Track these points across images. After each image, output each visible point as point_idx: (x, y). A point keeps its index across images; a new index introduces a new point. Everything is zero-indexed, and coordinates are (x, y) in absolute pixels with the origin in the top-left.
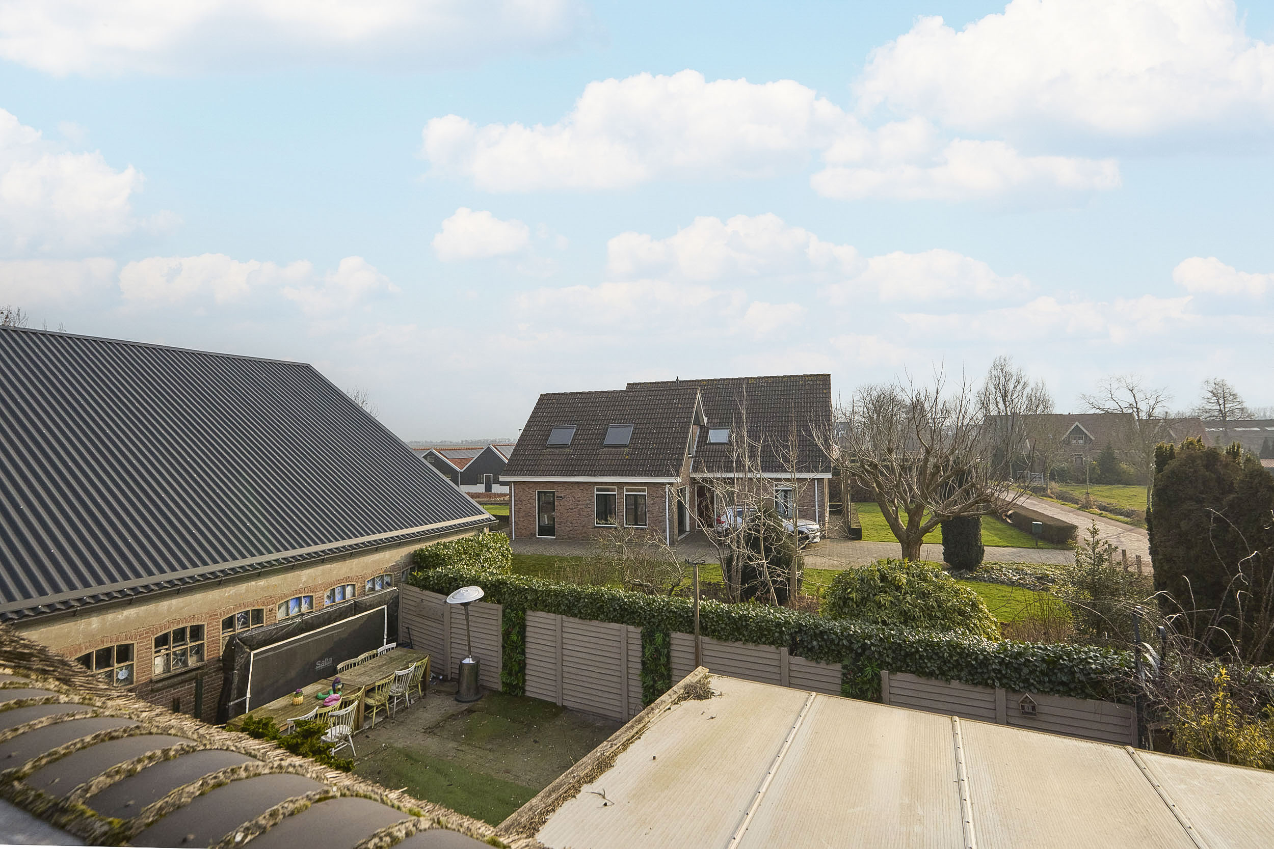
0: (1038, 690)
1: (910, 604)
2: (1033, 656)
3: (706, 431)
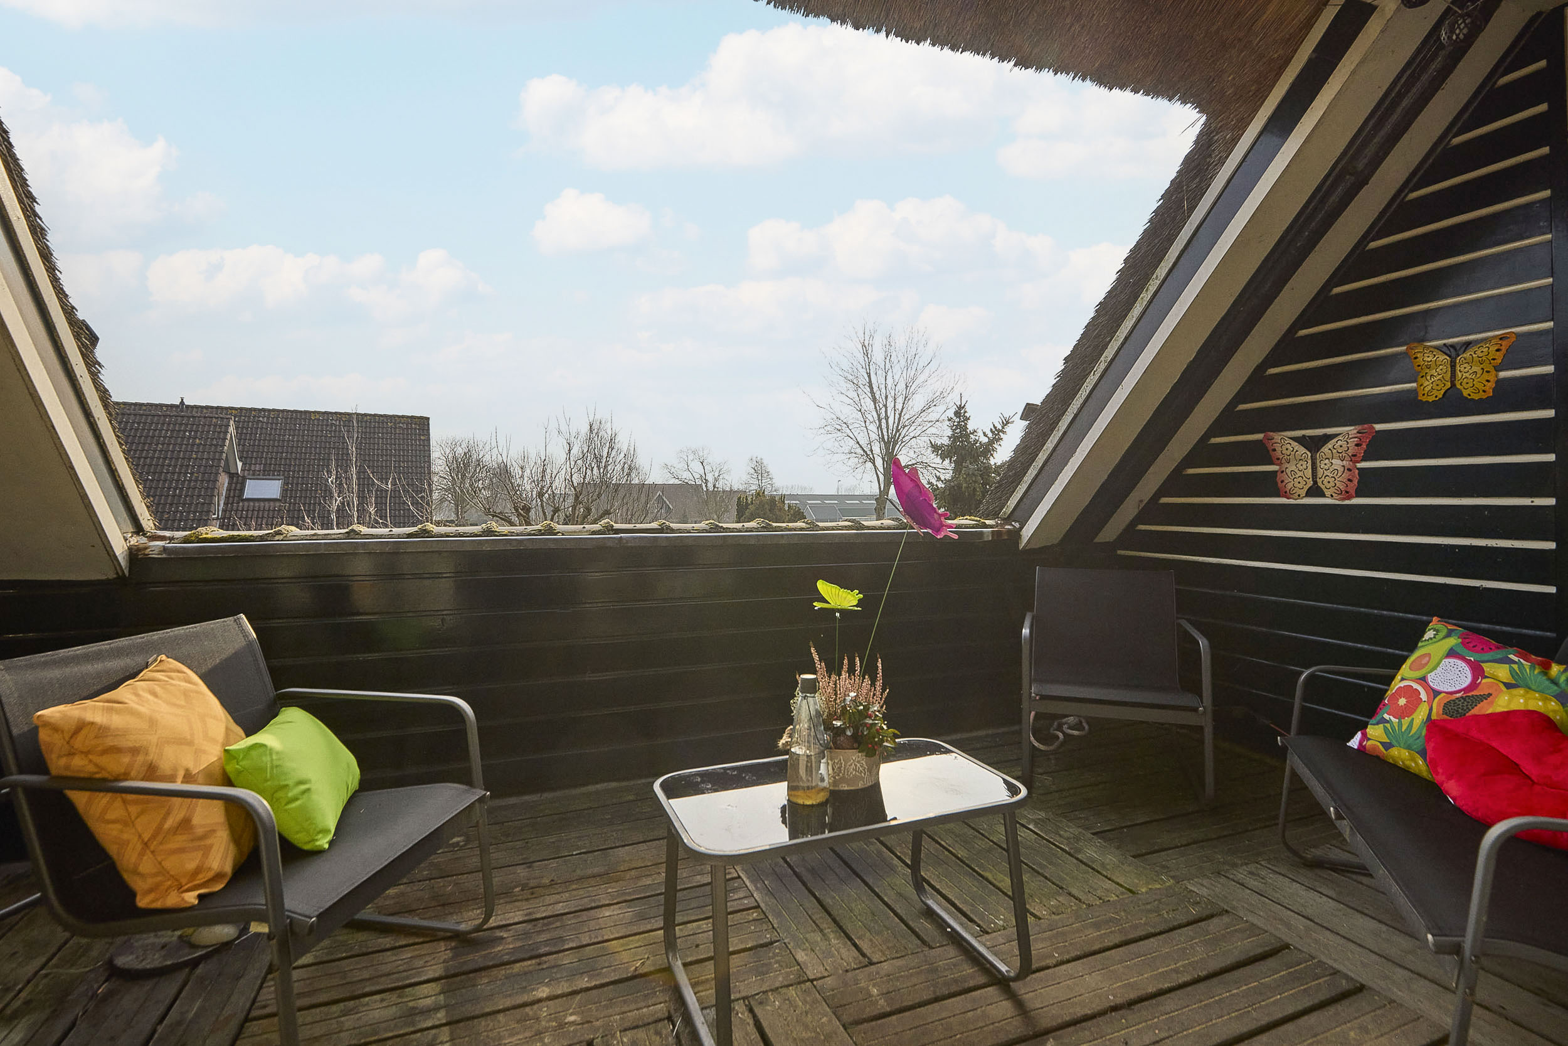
3: (240, 481)
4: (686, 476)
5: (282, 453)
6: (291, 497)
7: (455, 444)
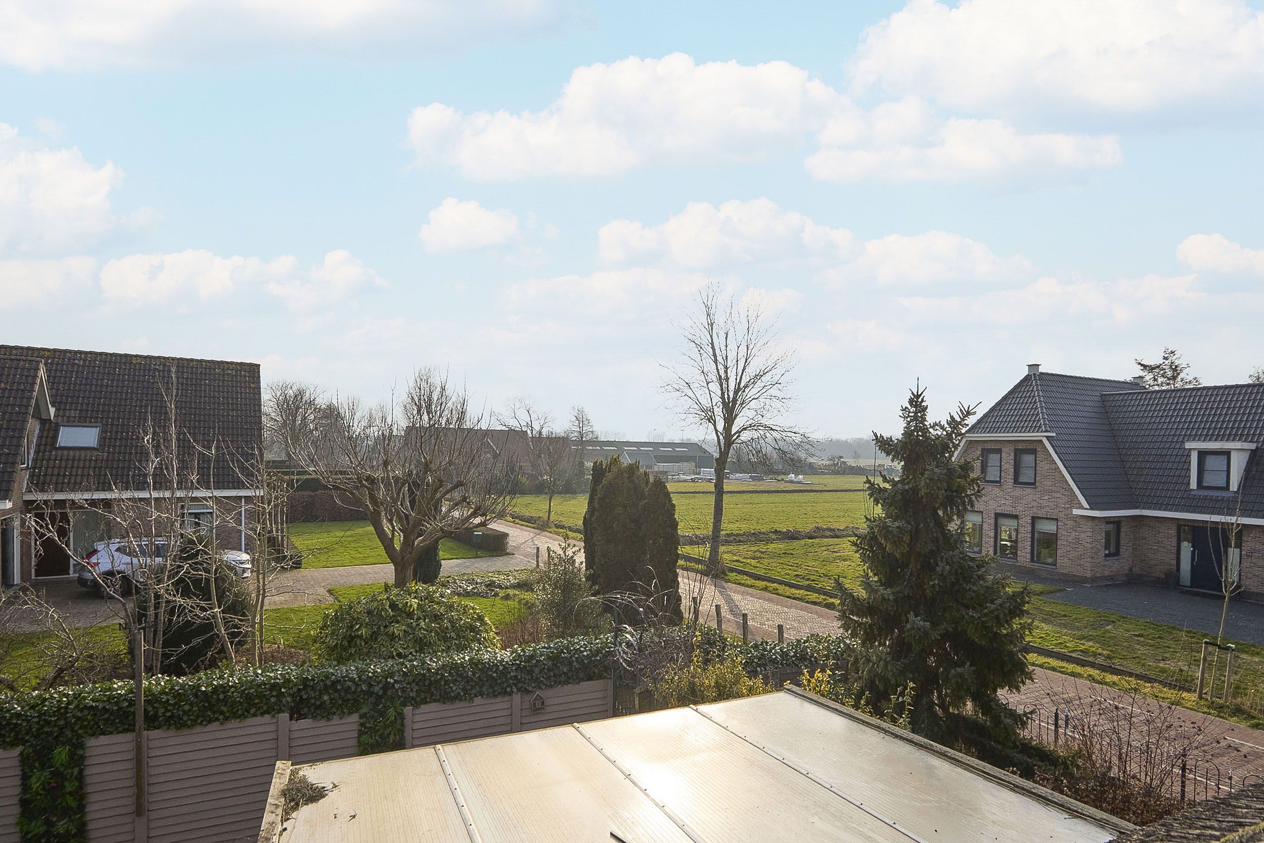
0: (546, 685)
1: (424, 630)
2: (541, 656)
3: (53, 428)
4: (513, 424)
5: (100, 399)
6: (109, 446)
7: (284, 388)
